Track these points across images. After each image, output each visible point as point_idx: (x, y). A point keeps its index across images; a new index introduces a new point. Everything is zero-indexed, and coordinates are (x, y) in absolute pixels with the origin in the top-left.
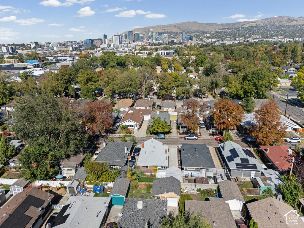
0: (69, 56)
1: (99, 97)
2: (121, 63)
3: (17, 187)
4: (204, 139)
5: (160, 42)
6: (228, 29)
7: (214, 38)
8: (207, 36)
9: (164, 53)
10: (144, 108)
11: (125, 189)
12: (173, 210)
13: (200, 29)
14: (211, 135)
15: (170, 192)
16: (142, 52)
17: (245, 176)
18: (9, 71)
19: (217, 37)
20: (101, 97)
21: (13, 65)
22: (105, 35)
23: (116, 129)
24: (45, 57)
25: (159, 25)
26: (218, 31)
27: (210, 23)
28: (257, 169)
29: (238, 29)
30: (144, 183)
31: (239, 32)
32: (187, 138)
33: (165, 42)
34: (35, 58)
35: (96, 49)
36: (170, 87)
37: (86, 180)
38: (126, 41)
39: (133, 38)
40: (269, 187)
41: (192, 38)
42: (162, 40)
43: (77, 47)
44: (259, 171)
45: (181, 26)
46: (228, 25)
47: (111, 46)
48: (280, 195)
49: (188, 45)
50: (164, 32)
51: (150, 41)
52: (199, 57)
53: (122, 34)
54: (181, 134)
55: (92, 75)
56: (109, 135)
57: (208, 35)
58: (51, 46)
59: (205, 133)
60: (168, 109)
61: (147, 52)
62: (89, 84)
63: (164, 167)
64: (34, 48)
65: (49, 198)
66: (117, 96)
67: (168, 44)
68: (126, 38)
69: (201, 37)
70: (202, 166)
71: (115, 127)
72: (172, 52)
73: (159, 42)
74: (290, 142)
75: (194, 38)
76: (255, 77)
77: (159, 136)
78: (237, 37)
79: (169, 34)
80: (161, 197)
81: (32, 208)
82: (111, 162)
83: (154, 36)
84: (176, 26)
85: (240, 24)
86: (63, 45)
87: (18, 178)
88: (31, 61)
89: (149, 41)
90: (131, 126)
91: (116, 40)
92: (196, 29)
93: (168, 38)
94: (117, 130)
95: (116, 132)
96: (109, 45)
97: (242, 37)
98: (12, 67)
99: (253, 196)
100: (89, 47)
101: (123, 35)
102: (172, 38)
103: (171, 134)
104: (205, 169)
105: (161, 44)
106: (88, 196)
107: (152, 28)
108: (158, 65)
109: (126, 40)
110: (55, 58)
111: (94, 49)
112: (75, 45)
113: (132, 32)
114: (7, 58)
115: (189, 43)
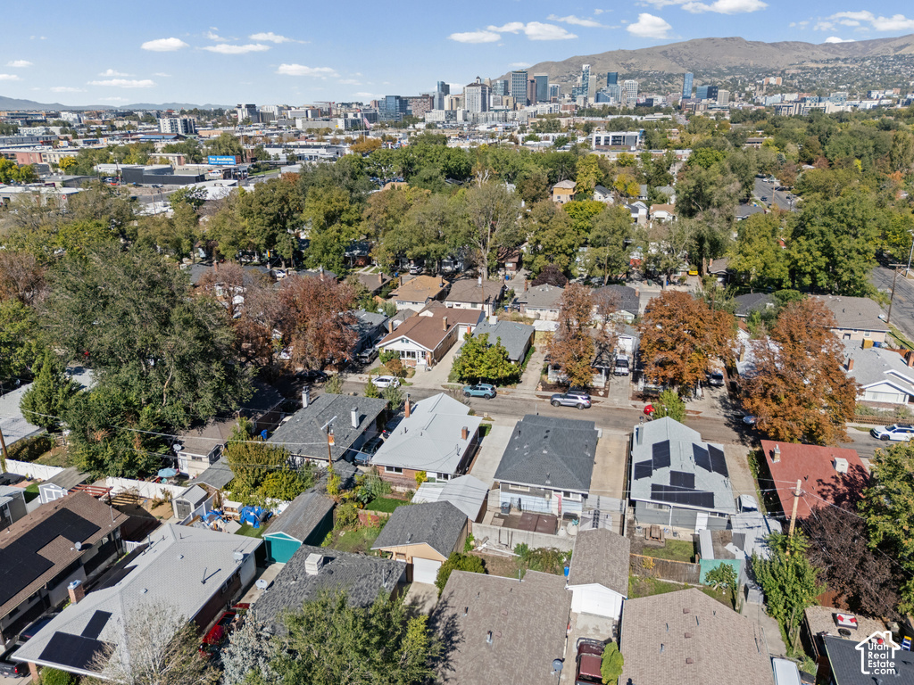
0: (327, 147)
1: (363, 266)
2: (458, 168)
3: (55, 488)
4: (612, 409)
5: (611, 103)
6: (845, 60)
7: (792, 92)
8: (769, 84)
9: (607, 140)
10: (468, 306)
11: (310, 523)
12: (427, 593)
13: (748, 62)
14: (639, 397)
15: (419, 542)
16: (540, 135)
17: (677, 525)
18: (160, 185)
19: (803, 87)
20: (368, 266)
21: (171, 170)
22: (443, 84)
23: (367, 360)
24: (259, 150)
25: (613, 52)
26: (812, 69)
27: (786, 42)
28: (713, 507)
29: (882, 61)
30: (372, 513)
31: (886, 71)
32: (558, 399)
33: (623, 105)
34: (230, 151)
35: (411, 127)
36: (561, 246)
37: (226, 487)
38: (505, 103)
39: (526, 92)
40: (727, 562)
41: (717, 92)
42: (617, 99)
43: (358, 120)
44: (721, 515)
45: (687, 51)
46: (848, 47)
47: (456, 116)
48: (755, 591)
49: (698, 113)
50: (627, 72)
51: (580, 102)
52: (698, 155)
53: (495, 80)
54: (546, 387)
55: (341, 204)
56: (344, 374)
57: (773, 81)
58: (289, 117)
59: (621, 391)
60: (538, 311)
61: (556, 135)
62: (333, 230)
63: (446, 476)
64: (246, 122)
65: (111, 523)
66: (412, 266)
67: (635, 112)
68: (506, 93)
69: (747, 89)
70: (549, 482)
71: (365, 355)
72: (631, 137)
73: (604, 105)
74: (886, 438)
75: (724, 91)
76: (829, 225)
77: (478, 389)
78: (874, 89)
79: (644, 80)
80: (397, 554)
81: (61, 540)
82: (305, 449)
83: (593, 87)
84: (669, 54)
85: (892, 44)
86: (326, 114)
87: (65, 467)
88: (218, 159)
89: (575, 101)
90: (408, 353)
91: (472, 100)
92: (736, 61)
93: (639, 92)
94: (370, 363)
95: (369, 369)
96: (451, 115)
97: (891, 89)
98: (169, 175)
99: (676, 582)
100: (393, 120)
101: (498, 82)
102: (652, 90)
103: (519, 386)
104: (560, 491)
105: (612, 111)
106: (221, 530)
107: (592, 60)
108: (568, 179)
109: (505, 98)
110: (288, 151)
111: (405, 126)
112: (355, 115)
113: (525, 73)
114: (164, 150)
115: (702, 107)
